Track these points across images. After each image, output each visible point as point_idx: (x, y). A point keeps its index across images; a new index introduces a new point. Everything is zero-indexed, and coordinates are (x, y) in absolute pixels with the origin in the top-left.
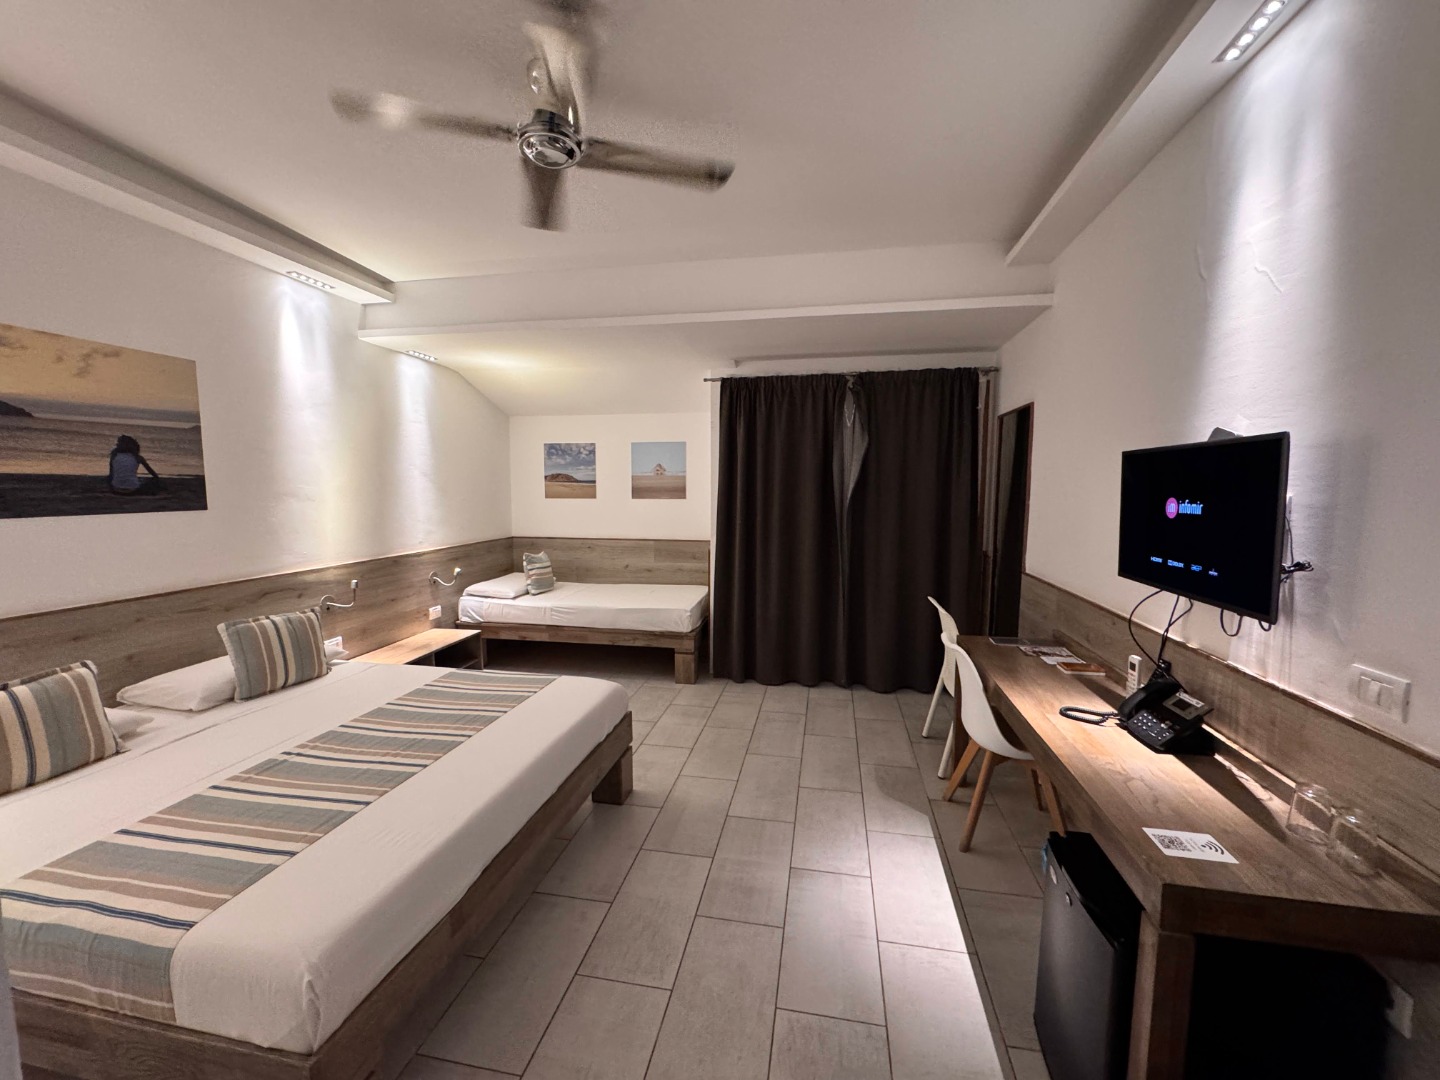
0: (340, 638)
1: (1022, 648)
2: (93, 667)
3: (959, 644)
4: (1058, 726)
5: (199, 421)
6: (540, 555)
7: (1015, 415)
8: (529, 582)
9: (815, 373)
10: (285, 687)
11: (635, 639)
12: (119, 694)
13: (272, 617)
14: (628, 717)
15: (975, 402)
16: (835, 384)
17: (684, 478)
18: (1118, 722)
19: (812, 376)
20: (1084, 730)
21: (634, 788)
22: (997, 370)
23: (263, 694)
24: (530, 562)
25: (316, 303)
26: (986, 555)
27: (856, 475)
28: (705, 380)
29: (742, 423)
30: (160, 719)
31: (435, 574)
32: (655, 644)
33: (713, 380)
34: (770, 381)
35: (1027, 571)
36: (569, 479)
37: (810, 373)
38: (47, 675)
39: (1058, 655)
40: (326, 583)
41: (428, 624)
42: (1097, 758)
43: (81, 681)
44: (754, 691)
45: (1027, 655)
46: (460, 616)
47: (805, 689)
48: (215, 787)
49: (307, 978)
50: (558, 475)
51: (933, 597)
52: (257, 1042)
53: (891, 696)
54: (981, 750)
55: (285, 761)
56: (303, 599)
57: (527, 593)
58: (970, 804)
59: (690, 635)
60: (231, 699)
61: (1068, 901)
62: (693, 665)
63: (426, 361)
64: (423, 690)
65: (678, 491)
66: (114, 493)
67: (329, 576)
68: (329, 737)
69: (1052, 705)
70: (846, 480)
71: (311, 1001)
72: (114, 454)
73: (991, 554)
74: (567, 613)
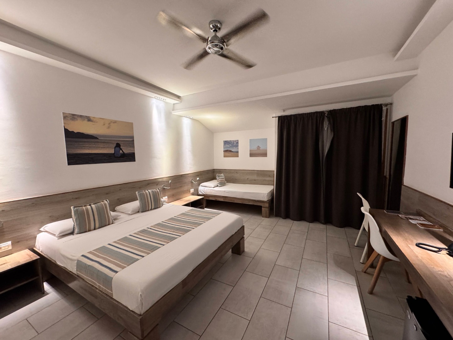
0: (167, 197)
1: (400, 216)
2: (108, 201)
3: (370, 213)
4: (414, 251)
5: (134, 138)
6: (222, 174)
7: (400, 121)
8: (218, 183)
9: (312, 112)
10: (151, 210)
11: (249, 202)
12: (115, 208)
13: (149, 190)
14: (243, 227)
15: (381, 117)
16: (320, 115)
17: (266, 150)
18: (448, 252)
19: (311, 113)
20: (428, 254)
21: (245, 250)
22: (391, 104)
23: (146, 211)
24: (219, 177)
25: (161, 105)
26: (385, 177)
27: (328, 148)
28: (273, 117)
29: (285, 132)
30: (122, 215)
31: (192, 180)
32: (255, 204)
33: (276, 117)
34: (296, 116)
35: (404, 184)
36: (231, 151)
37: (310, 112)
38: (99, 202)
39: (417, 220)
40: (164, 181)
41: (190, 194)
42: (434, 268)
43: (105, 204)
44: (289, 222)
45: (402, 219)
46: (199, 192)
47: (308, 223)
48: (130, 235)
49: (140, 293)
50: (227, 150)
51: (359, 193)
52: (129, 308)
53: (343, 229)
54: (379, 255)
55: (147, 230)
56: (158, 186)
57: (218, 186)
58: (373, 275)
59: (267, 202)
60: (139, 212)
61: (415, 328)
62: (268, 212)
63: (190, 118)
64: (184, 213)
65: (265, 154)
66: (115, 157)
67: (164, 180)
68: (159, 225)
69: (412, 241)
70: (324, 148)
71: (141, 300)
72: (115, 148)
73: (388, 177)
74: (229, 193)
